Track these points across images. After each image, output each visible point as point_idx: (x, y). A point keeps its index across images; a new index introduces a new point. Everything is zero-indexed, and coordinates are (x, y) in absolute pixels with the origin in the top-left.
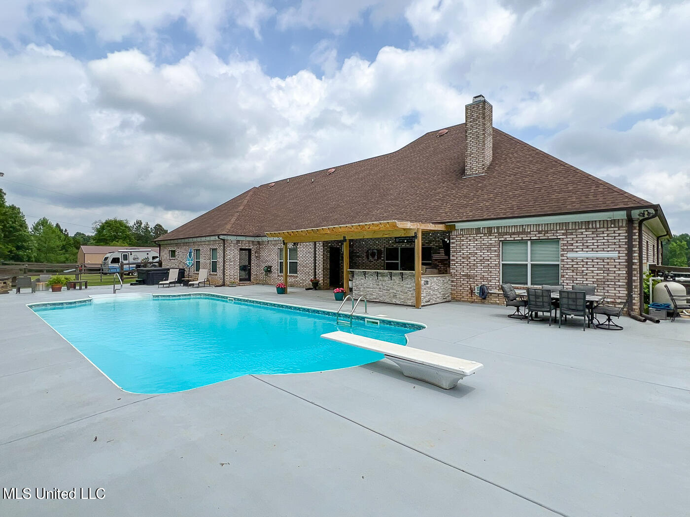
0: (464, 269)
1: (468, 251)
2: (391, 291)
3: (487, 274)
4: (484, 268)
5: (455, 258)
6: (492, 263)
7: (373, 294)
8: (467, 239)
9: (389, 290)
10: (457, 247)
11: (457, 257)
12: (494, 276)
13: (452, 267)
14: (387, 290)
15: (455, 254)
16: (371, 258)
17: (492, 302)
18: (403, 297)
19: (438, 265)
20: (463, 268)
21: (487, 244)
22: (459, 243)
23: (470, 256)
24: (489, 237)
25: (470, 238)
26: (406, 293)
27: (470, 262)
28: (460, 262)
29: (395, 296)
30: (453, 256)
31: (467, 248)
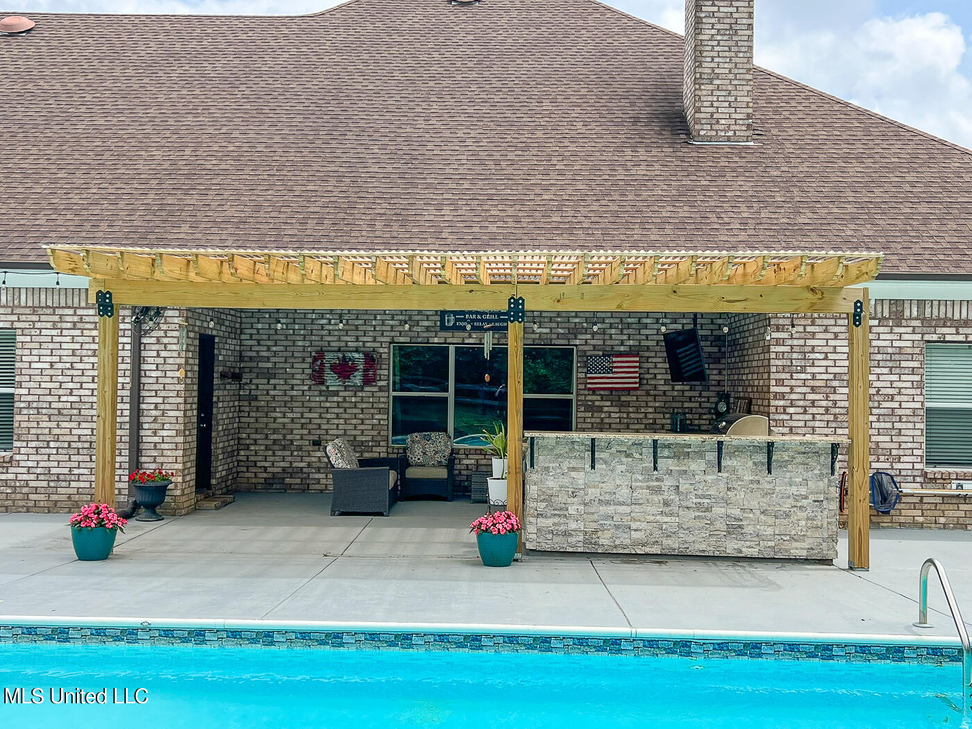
0: (817, 424)
1: (830, 370)
2: (718, 510)
3: (887, 438)
4: (878, 421)
5: (787, 390)
6: (904, 405)
7: (634, 526)
8: (826, 331)
9: (708, 509)
10: (795, 356)
11: (792, 387)
12: (910, 445)
13: (777, 417)
14: (699, 507)
15: (788, 376)
16: (332, 381)
17: (902, 520)
18: (770, 531)
19: (602, 407)
20: (814, 419)
21: (890, 350)
22: (801, 342)
23: (835, 383)
24: (897, 330)
25: (836, 329)
26: (787, 515)
27: (835, 402)
28: (801, 403)
29: (735, 528)
30: (780, 382)
31: (826, 358)
